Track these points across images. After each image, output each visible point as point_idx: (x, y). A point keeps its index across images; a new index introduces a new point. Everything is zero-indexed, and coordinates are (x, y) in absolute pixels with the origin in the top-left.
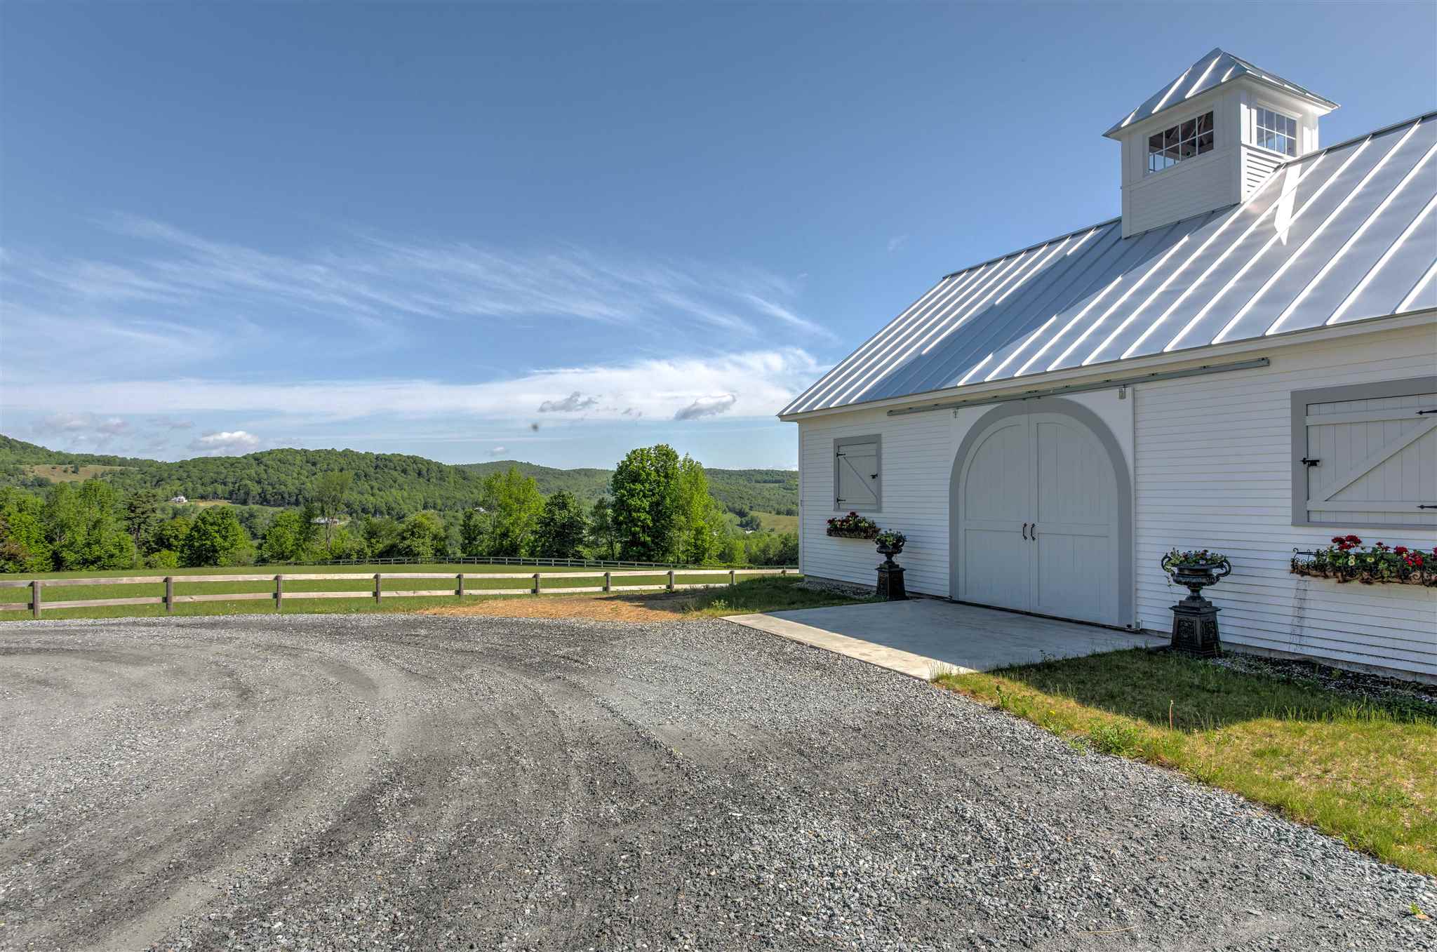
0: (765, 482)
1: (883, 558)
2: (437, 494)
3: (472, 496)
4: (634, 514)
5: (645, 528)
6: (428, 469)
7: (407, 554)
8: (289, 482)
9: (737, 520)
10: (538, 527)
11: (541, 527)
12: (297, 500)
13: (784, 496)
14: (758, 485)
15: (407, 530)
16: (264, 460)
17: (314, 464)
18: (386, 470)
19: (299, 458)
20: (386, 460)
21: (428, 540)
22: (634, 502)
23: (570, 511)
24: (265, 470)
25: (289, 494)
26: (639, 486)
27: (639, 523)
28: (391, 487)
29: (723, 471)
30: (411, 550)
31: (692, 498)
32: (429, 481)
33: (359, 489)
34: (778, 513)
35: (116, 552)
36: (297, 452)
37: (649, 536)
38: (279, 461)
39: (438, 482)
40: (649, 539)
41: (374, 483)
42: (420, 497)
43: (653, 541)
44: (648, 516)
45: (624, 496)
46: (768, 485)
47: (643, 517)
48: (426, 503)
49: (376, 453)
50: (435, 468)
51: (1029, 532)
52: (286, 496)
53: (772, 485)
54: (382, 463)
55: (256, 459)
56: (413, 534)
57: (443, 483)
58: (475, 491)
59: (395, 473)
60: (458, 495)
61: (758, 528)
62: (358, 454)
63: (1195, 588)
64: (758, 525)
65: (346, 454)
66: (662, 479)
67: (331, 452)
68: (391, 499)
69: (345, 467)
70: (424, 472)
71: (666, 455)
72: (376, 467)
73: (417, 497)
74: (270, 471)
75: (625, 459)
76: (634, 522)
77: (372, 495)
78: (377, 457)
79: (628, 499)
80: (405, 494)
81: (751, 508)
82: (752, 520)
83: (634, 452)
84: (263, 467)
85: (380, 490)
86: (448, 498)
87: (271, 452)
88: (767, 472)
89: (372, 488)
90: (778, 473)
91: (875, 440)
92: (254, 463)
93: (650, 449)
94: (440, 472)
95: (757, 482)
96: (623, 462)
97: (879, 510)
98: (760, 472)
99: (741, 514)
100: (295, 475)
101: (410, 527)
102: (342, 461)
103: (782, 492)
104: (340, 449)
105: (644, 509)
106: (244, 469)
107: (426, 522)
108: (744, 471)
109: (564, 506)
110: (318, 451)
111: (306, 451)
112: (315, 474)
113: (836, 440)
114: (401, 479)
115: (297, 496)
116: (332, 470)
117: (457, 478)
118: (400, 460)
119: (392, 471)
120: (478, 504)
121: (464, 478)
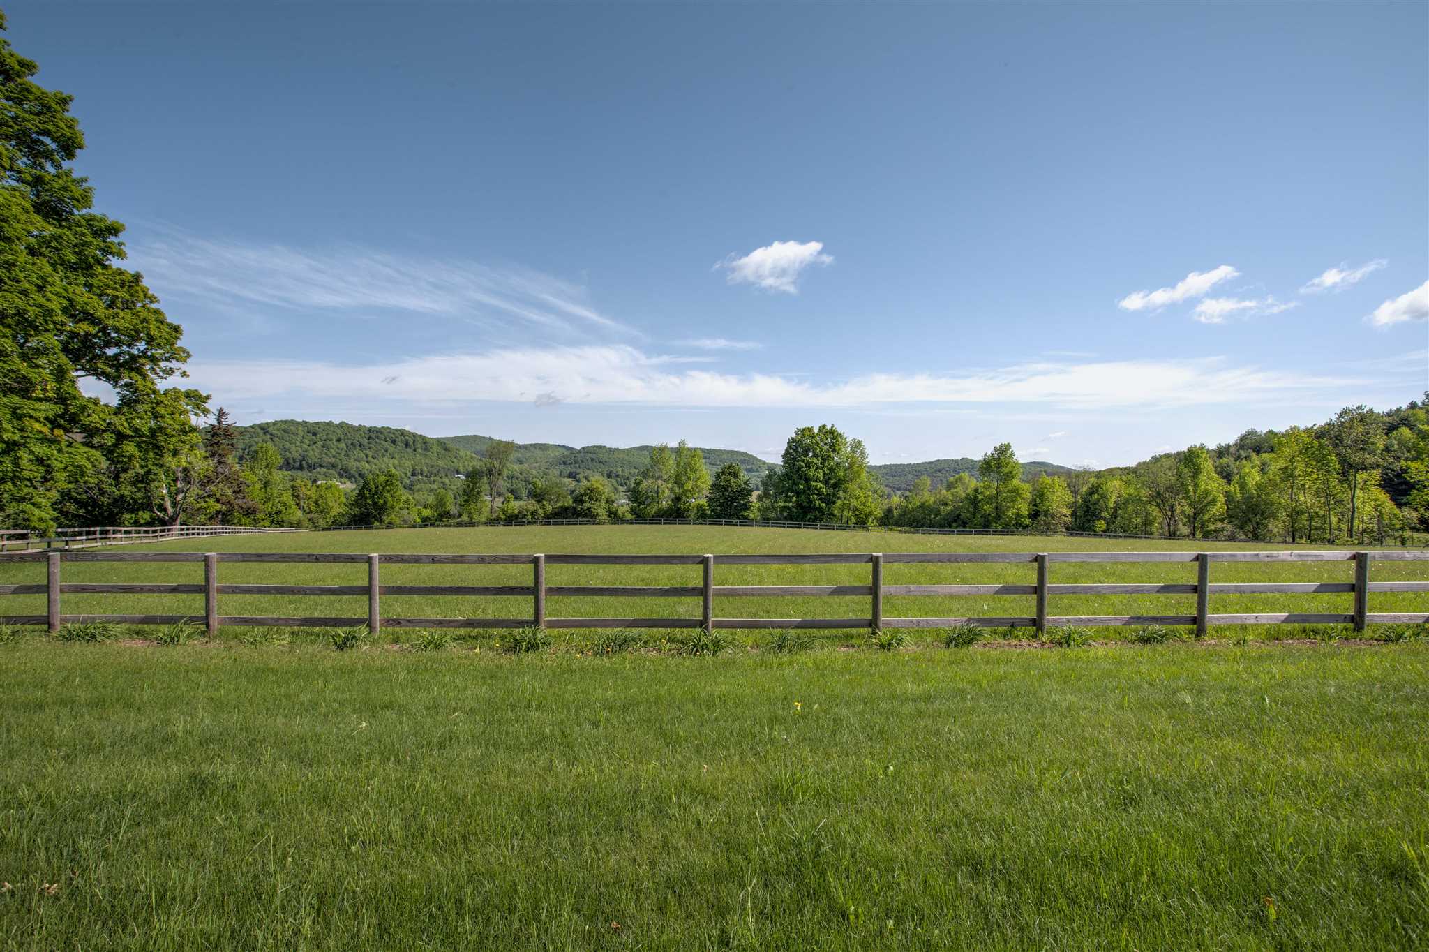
2: (423, 463)
3: (452, 464)
4: (812, 484)
5: (821, 496)
6: (414, 441)
7: (585, 516)
8: (293, 448)
11: (714, 493)
12: (301, 465)
16: (270, 429)
17: (314, 434)
18: (377, 440)
19: (301, 428)
20: (377, 432)
21: (603, 503)
24: (271, 439)
25: (294, 459)
27: (816, 492)
28: (383, 455)
30: (591, 512)
32: (415, 450)
33: (356, 457)
35: (283, 508)
36: (298, 423)
38: (284, 430)
39: (424, 452)
40: (823, 505)
41: (368, 452)
42: (409, 464)
43: (826, 507)
44: (824, 486)
48: (414, 470)
49: (368, 425)
50: (420, 441)
52: (291, 461)
54: (374, 434)
55: (262, 429)
56: (590, 498)
57: (428, 453)
58: (455, 460)
59: (386, 444)
60: (441, 463)
62: (352, 427)
65: (342, 425)
67: (330, 424)
69: (342, 437)
70: (411, 443)
72: (370, 438)
73: (406, 465)
74: (276, 439)
77: (368, 462)
78: (370, 430)
80: (396, 462)
83: (800, 430)
84: (269, 436)
85: (374, 458)
86: (432, 466)
87: (275, 424)
89: (367, 456)
92: (261, 432)
93: (816, 428)
94: (425, 443)
100: (298, 444)
102: (338, 431)
104: (337, 422)
106: (252, 437)
107: (601, 487)
109: (735, 475)
110: (317, 423)
111: (306, 423)
112: (316, 443)
114: (391, 449)
115: (301, 461)
116: (331, 440)
117: (440, 449)
118: (390, 432)
119: (383, 442)
120: (458, 473)
121: (446, 449)
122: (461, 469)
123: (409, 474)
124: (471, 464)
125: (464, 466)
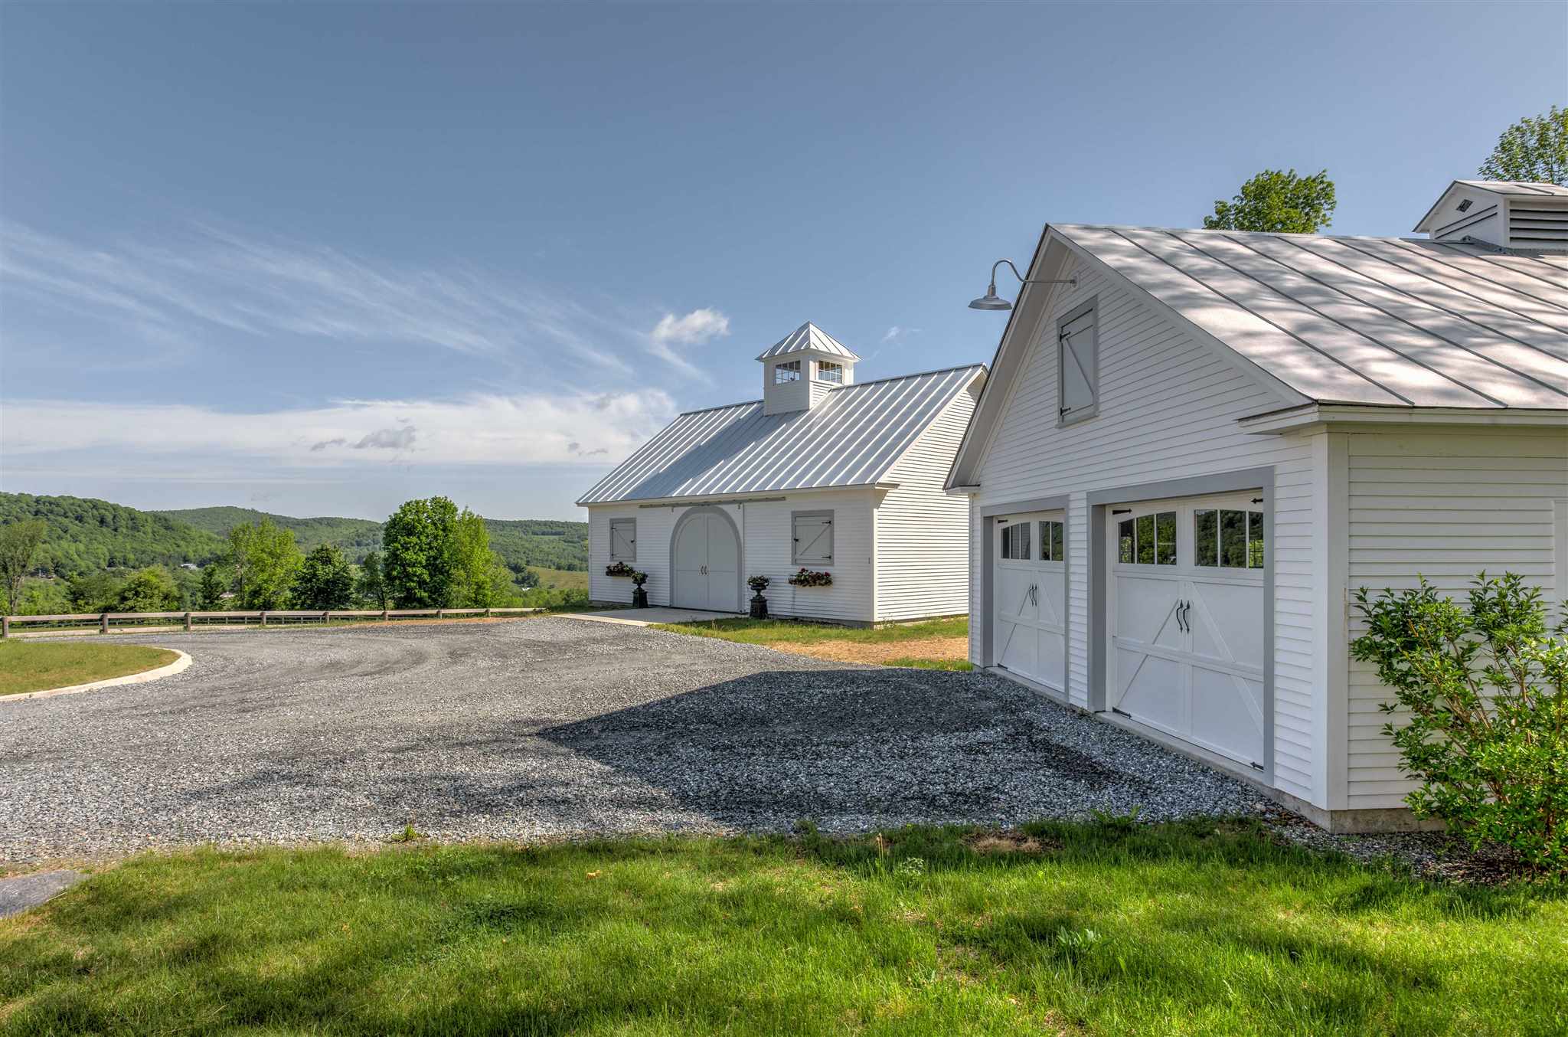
0: (543, 534)
1: (636, 587)
2: (129, 547)
3: (177, 549)
4: (410, 570)
5: (422, 583)
6: (114, 517)
9: (513, 576)
10: (296, 584)
11: (301, 583)
13: (564, 550)
14: (536, 538)
15: (130, 590)
18: (51, 516)
20: (51, 503)
22: (409, 556)
23: (335, 566)
26: (414, 539)
27: (415, 579)
28: (60, 538)
29: (496, 522)
31: (472, 552)
32: (116, 530)
34: (559, 568)
37: (425, 591)
39: (130, 532)
40: (426, 594)
42: (103, 551)
43: (430, 597)
44: (424, 571)
45: (398, 549)
46: (546, 538)
47: (419, 572)
48: (112, 559)
49: (36, 494)
50: (125, 515)
51: (704, 571)
53: (552, 537)
54: (43, 508)
56: (137, 594)
57: (136, 534)
58: (182, 543)
59: (66, 521)
60: (159, 548)
61: (535, 584)
63: (759, 591)
64: (536, 582)
66: (441, 533)
68: (59, 554)
70: (109, 518)
71: (444, 507)
72: (37, 513)
73: (99, 551)
75: (399, 511)
76: (409, 577)
78: (38, 501)
79: (403, 552)
80: (82, 547)
81: (528, 563)
82: (530, 576)
83: (408, 504)
86: (143, 552)
88: (545, 523)
90: (557, 524)
91: (633, 521)
93: (426, 501)
94: (132, 519)
95: (535, 533)
96: (395, 514)
97: (635, 561)
98: (538, 523)
99: (516, 569)
101: (133, 586)
103: (564, 545)
105: (420, 563)
107: (154, 580)
108: (520, 522)
109: (327, 561)
113: (611, 520)
114: (74, 527)
117: (157, 527)
118: (73, 504)
119: (61, 519)
120: (186, 560)
121: (167, 528)
122: (191, 555)
123: (104, 565)
124: (207, 548)
125: (195, 551)
